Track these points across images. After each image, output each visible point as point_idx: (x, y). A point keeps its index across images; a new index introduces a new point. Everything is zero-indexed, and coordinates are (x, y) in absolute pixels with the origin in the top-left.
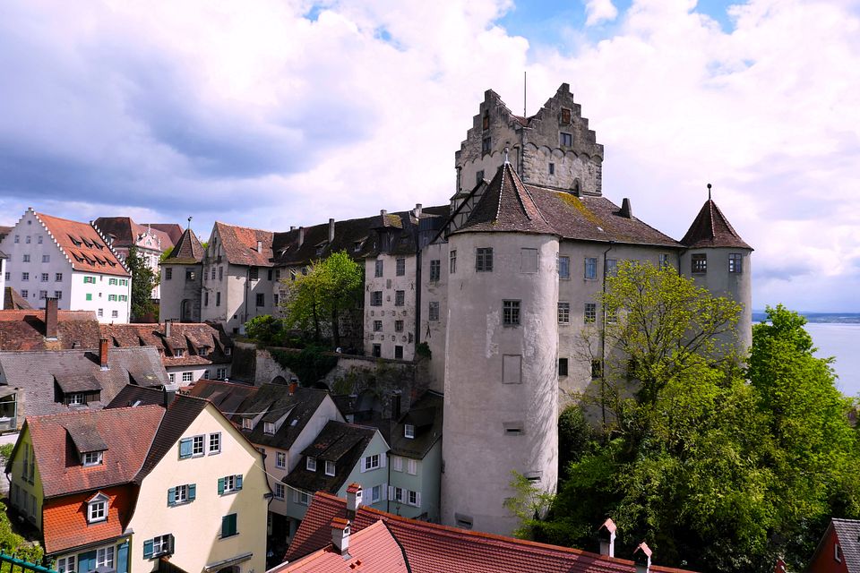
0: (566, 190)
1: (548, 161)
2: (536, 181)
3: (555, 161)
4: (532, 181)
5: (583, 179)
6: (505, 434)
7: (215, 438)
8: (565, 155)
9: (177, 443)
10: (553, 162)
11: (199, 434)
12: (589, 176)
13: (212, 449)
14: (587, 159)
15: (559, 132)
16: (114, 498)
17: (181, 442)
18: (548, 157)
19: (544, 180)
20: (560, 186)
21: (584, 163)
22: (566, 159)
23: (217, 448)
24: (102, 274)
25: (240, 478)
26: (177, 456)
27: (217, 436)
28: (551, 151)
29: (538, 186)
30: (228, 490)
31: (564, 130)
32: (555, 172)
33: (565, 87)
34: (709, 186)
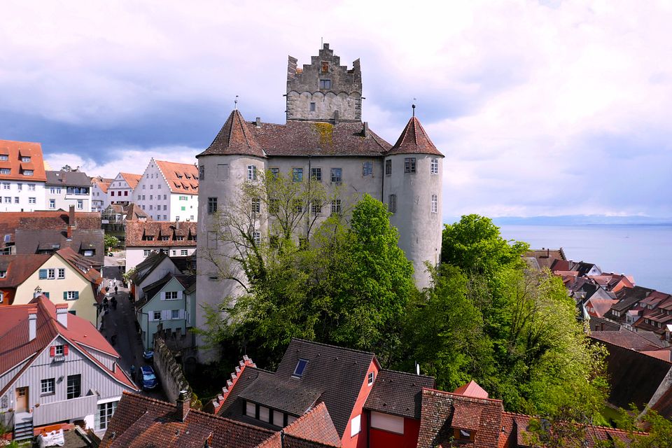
0: (326, 121)
1: (309, 101)
2: (299, 116)
3: (315, 100)
4: (294, 117)
5: (342, 111)
6: (209, 280)
7: (62, 272)
8: (324, 95)
9: (38, 271)
10: (314, 102)
11: (52, 268)
12: (348, 108)
13: (60, 276)
14: (347, 96)
15: (319, 80)
16: (7, 293)
17: (40, 271)
18: (310, 99)
19: (306, 115)
20: (320, 118)
21: (343, 99)
22: (326, 98)
23: (63, 276)
24: (192, 195)
25: (77, 293)
26: (38, 278)
27: (63, 270)
28: (312, 94)
29: (300, 120)
30: (71, 298)
31: (323, 77)
32: (316, 109)
33: (326, 46)
34: (414, 107)
